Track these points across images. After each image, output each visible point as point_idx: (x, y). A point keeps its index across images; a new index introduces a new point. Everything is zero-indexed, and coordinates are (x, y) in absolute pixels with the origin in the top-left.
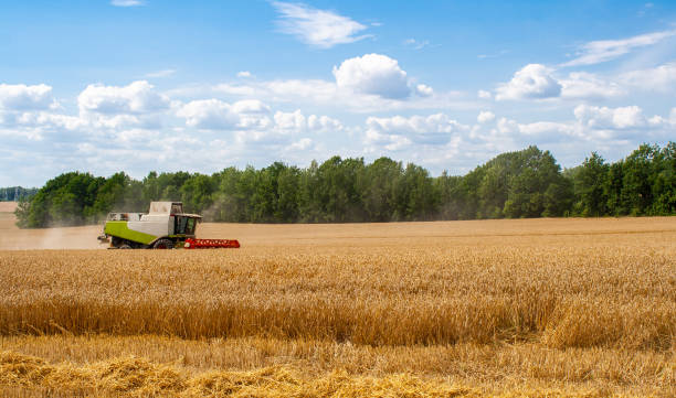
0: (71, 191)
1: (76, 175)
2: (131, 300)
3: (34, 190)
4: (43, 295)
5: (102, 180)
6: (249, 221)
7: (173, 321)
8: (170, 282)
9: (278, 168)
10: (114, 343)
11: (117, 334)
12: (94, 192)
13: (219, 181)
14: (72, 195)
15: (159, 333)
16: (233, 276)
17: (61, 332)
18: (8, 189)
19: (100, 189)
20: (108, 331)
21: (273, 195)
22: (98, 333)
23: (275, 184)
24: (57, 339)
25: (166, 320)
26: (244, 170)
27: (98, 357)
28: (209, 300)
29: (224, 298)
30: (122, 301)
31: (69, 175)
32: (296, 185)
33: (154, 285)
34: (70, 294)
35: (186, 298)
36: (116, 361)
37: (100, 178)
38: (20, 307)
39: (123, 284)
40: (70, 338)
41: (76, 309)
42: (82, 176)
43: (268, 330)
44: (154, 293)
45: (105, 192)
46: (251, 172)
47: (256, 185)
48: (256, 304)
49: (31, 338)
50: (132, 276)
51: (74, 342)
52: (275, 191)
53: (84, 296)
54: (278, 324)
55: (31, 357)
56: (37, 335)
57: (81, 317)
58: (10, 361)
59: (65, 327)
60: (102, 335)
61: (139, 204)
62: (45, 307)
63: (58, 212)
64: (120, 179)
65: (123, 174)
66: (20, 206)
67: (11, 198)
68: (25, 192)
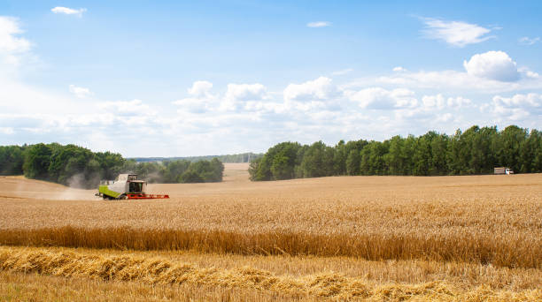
0: (285, 155)
1: (289, 144)
2: (330, 231)
3: (261, 155)
4: (269, 228)
6: (412, 175)
7: (359, 247)
8: (356, 219)
9: (431, 136)
10: (318, 262)
11: (320, 256)
12: (303, 153)
13: (389, 146)
14: (287, 158)
15: (350, 255)
16: (402, 215)
17: (282, 253)
18: (244, 155)
19: (306, 153)
20: (314, 253)
21: (428, 155)
22: (307, 255)
23: (430, 147)
24: (279, 259)
25: (355, 246)
26: (406, 137)
27: (307, 272)
28: (385, 232)
29: (396, 231)
30: (323, 232)
31: (284, 144)
32: (446, 148)
33: (345, 221)
34: (288, 227)
35: (369, 231)
36: (321, 275)
37: (305, 146)
38: (255, 236)
39: (323, 221)
40: (288, 257)
41: (292, 237)
42: (292, 144)
43: (429, 254)
44: (346, 227)
45: (308, 155)
46: (411, 139)
47: (416, 148)
48: (419, 235)
49: (261, 257)
51: (291, 261)
52: (430, 152)
53: (298, 228)
54: (436, 250)
55: (262, 271)
56: (266, 255)
57: (295, 243)
58: (249, 273)
59: (285, 250)
60: (310, 256)
61: (332, 164)
62: (271, 236)
63: (276, 170)
64: (319, 146)
65: (320, 142)
66: (251, 166)
67: (246, 161)
68: (255, 156)
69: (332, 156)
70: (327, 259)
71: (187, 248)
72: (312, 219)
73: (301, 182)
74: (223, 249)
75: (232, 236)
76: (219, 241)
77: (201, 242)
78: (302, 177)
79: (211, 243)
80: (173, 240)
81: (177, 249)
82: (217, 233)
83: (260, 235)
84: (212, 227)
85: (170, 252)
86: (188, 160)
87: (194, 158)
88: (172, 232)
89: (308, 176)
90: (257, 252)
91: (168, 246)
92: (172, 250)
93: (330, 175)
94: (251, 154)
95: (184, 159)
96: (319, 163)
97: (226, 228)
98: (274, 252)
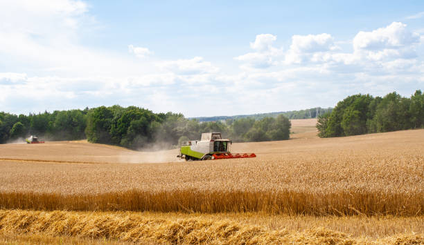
0: (356, 109)
1: (359, 96)
3: (330, 109)
4: (341, 186)
5: (379, 99)
10: (398, 222)
11: (399, 216)
12: (374, 108)
14: (357, 112)
17: (357, 214)
18: (312, 110)
19: (379, 106)
20: (393, 213)
22: (385, 215)
24: (354, 219)
27: (386, 233)
30: (402, 190)
31: (354, 97)
34: (363, 185)
36: (401, 236)
37: (378, 98)
38: (327, 196)
40: (364, 218)
41: (367, 196)
42: (363, 97)
45: (382, 108)
49: (335, 218)
50: (409, 172)
51: (367, 222)
53: (373, 187)
55: (337, 232)
56: (340, 216)
57: (372, 202)
58: (322, 235)
59: (360, 210)
60: (388, 216)
61: (408, 116)
62: (344, 195)
63: (347, 125)
64: (393, 97)
65: (394, 93)
66: (319, 121)
67: (314, 116)
68: (323, 111)
69: (408, 108)
70: (408, 220)
71: (256, 210)
72: (389, 176)
73: (374, 137)
74: (293, 209)
75: (303, 196)
76: (290, 202)
77: (270, 203)
78: (375, 132)
79: (281, 204)
80: (240, 202)
81: (245, 211)
82: (288, 193)
83: (333, 195)
84: (281, 187)
85: (238, 214)
86: (252, 119)
87: (258, 115)
88: (239, 193)
89: (382, 131)
90: (329, 213)
91: (235, 208)
92: (240, 212)
93: (407, 129)
94: (320, 108)
95: (248, 117)
96: (394, 115)
97: (296, 188)
98: (348, 213)
